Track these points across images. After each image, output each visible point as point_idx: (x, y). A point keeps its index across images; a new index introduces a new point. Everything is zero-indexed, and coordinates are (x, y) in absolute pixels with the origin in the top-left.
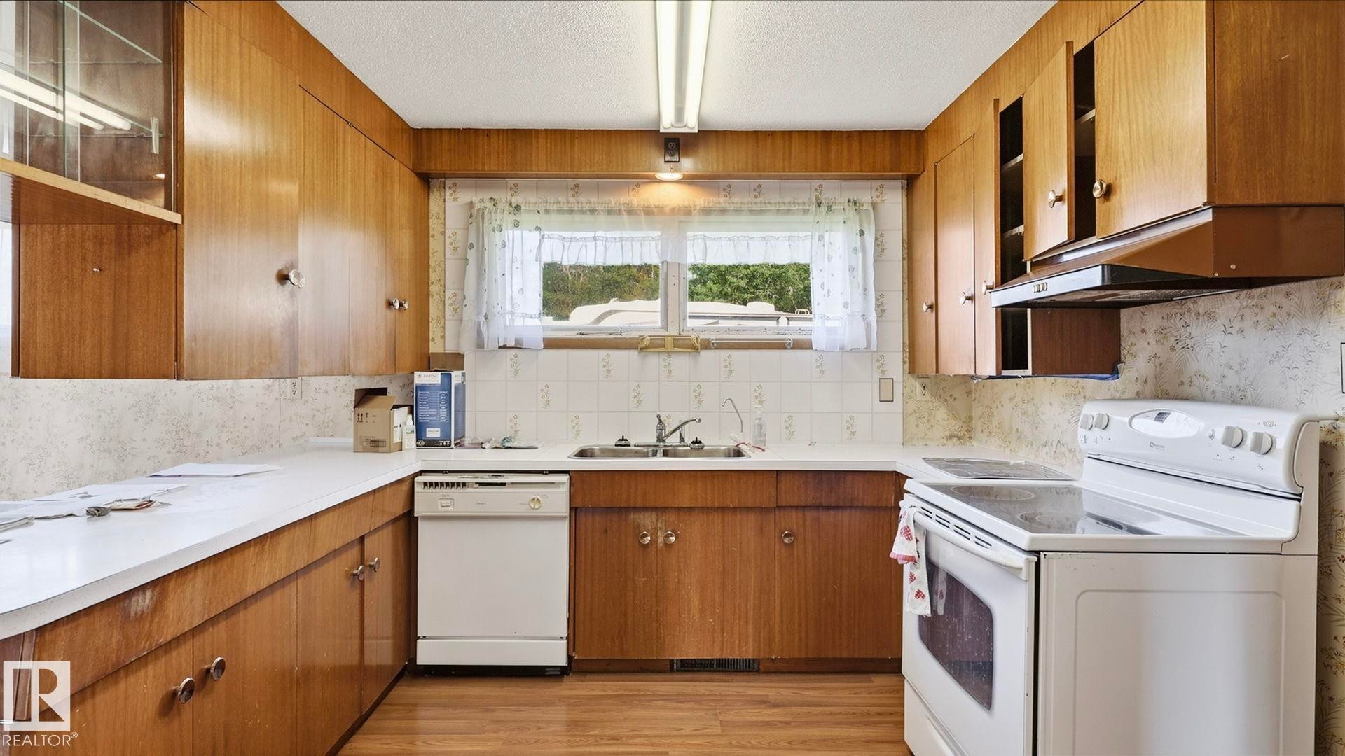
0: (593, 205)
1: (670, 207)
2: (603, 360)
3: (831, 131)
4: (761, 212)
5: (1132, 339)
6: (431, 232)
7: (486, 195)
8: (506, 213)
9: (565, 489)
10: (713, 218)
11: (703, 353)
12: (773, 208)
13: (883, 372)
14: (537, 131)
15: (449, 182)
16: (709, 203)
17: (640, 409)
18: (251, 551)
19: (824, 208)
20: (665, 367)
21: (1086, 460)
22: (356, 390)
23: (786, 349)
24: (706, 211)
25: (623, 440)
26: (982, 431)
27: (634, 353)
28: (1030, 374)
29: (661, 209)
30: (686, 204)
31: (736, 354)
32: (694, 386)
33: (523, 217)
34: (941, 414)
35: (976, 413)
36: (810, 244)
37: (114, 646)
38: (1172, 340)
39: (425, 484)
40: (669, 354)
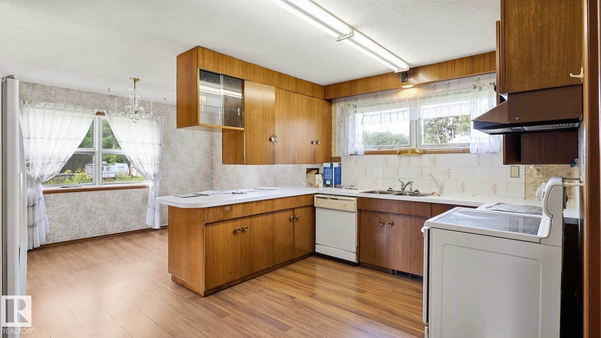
0: (380, 102)
1: (408, 98)
2: (385, 159)
3: (475, 55)
4: (447, 95)
6: (332, 117)
7: (347, 103)
8: (352, 109)
9: (355, 203)
10: (426, 100)
11: (424, 155)
12: (453, 92)
14: (359, 79)
15: (337, 100)
16: (424, 95)
17: (398, 177)
18: (254, 204)
19: (477, 89)
20: (408, 161)
22: (307, 169)
23: (461, 153)
24: (423, 98)
25: (390, 188)
27: (396, 156)
29: (404, 100)
30: (415, 96)
31: (438, 156)
32: (420, 169)
33: (357, 109)
36: (470, 106)
37: (222, 215)
39: (317, 197)
40: (410, 156)
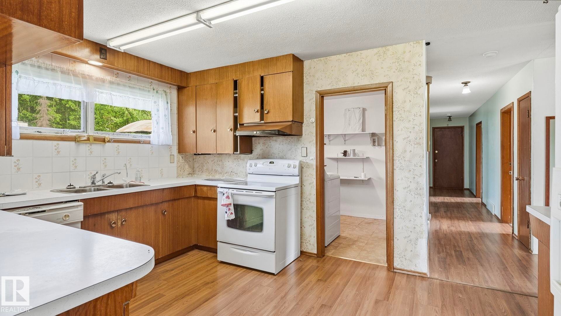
0: (53, 67)
1: (94, 77)
2: (55, 146)
5: (256, 145)
9: (82, 208)
10: (114, 86)
11: (107, 144)
12: (138, 87)
13: (171, 153)
16: (112, 80)
17: (76, 170)
19: (155, 91)
20: (89, 150)
21: (248, 174)
23: (140, 143)
24: (111, 83)
25: (71, 185)
26: (199, 171)
27: (73, 143)
28: (239, 153)
29: (90, 77)
30: (102, 77)
31: (120, 144)
32: (102, 159)
34: (187, 166)
35: (196, 165)
38: (267, 146)
40: (91, 144)
